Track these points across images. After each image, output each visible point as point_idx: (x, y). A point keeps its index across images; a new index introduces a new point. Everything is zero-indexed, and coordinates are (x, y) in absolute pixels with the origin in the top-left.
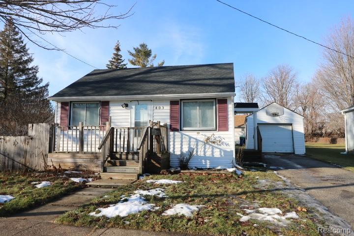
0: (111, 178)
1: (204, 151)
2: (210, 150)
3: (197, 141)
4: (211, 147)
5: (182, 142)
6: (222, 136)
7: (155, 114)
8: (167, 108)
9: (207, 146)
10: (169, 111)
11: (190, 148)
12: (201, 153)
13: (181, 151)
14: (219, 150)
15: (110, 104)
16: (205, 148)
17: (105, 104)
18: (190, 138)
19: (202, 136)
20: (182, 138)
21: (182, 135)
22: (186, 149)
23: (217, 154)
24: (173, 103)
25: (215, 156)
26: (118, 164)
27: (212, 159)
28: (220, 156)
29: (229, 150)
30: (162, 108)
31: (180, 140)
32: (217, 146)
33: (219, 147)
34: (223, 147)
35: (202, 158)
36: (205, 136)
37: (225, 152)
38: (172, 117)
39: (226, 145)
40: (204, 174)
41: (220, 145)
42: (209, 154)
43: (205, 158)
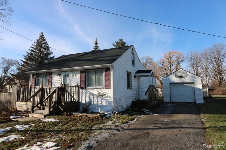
0: (33, 117)
1: (97, 101)
2: (101, 100)
3: (93, 94)
4: (101, 99)
5: (86, 95)
6: (107, 92)
7: (73, 79)
8: (79, 75)
9: (99, 98)
10: (80, 77)
11: (90, 99)
12: (95, 103)
13: (85, 101)
14: (105, 101)
15: (53, 74)
16: (98, 99)
17: (51, 74)
18: (90, 93)
19: (95, 92)
20: (86, 93)
21: (86, 91)
22: (88, 100)
23: (104, 103)
24: (82, 72)
25: (103, 105)
27: (101, 106)
28: (105, 105)
29: (111, 101)
30: (76, 75)
32: (104, 98)
33: (106, 99)
34: (107, 99)
35: (96, 106)
36: (98, 91)
37: (109, 102)
38: (81, 81)
39: (110, 97)
41: (106, 98)
42: (100, 103)
43: (98, 106)
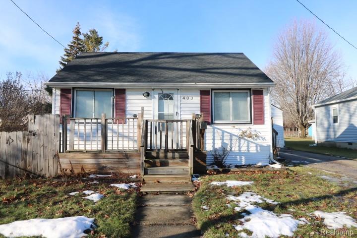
0: (159, 182)
1: (239, 147)
2: (246, 145)
3: (231, 135)
4: (246, 142)
5: (214, 136)
6: (257, 130)
7: (182, 106)
8: (196, 99)
9: (242, 141)
10: (199, 102)
11: (223, 143)
12: (235, 149)
13: (213, 147)
14: (255, 145)
15: (127, 92)
16: (240, 143)
17: (121, 93)
18: (223, 132)
19: (236, 130)
20: (214, 133)
21: (214, 129)
22: (218, 145)
23: (253, 149)
24: (204, 93)
25: (251, 152)
26: (158, 164)
27: (247, 154)
28: (255, 151)
29: (265, 145)
30: (190, 98)
31: (212, 134)
32: (252, 140)
33: (255, 142)
34: (259, 141)
35: (236, 154)
36: (240, 129)
37: (261, 146)
38: (202, 110)
39: (263, 139)
40: (257, 172)
41: (256, 140)
42: (244, 149)
43: (240, 154)
